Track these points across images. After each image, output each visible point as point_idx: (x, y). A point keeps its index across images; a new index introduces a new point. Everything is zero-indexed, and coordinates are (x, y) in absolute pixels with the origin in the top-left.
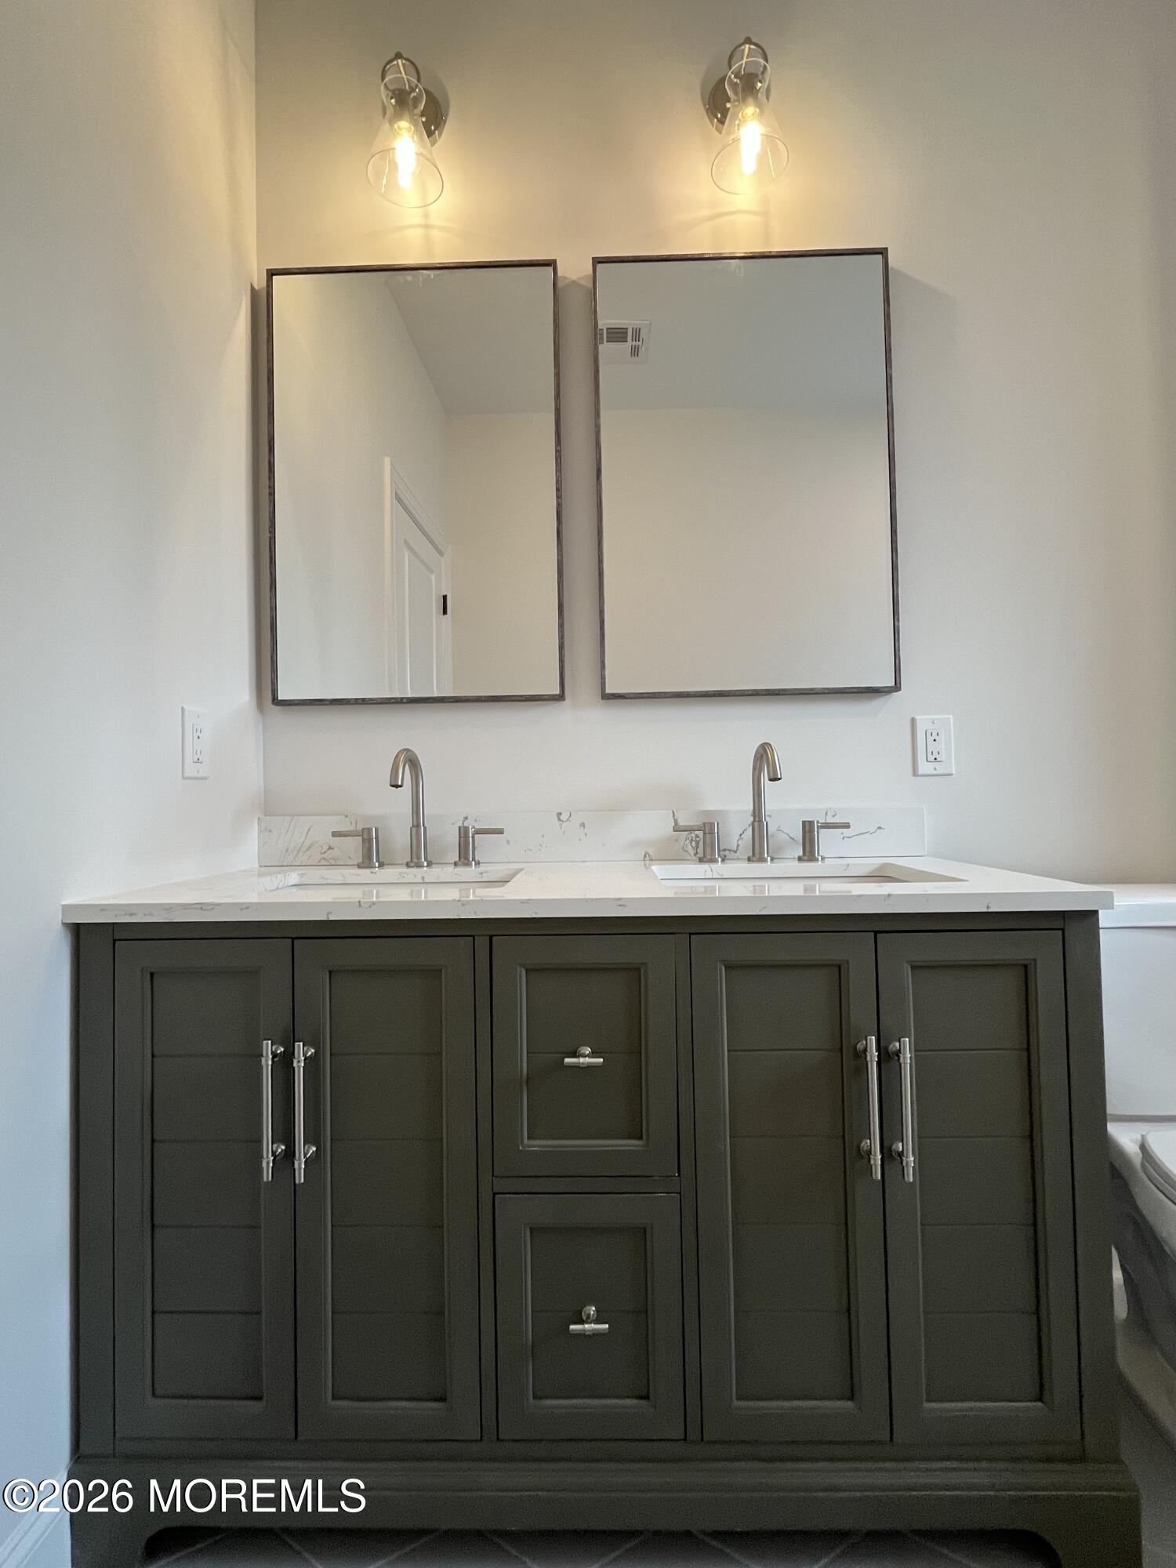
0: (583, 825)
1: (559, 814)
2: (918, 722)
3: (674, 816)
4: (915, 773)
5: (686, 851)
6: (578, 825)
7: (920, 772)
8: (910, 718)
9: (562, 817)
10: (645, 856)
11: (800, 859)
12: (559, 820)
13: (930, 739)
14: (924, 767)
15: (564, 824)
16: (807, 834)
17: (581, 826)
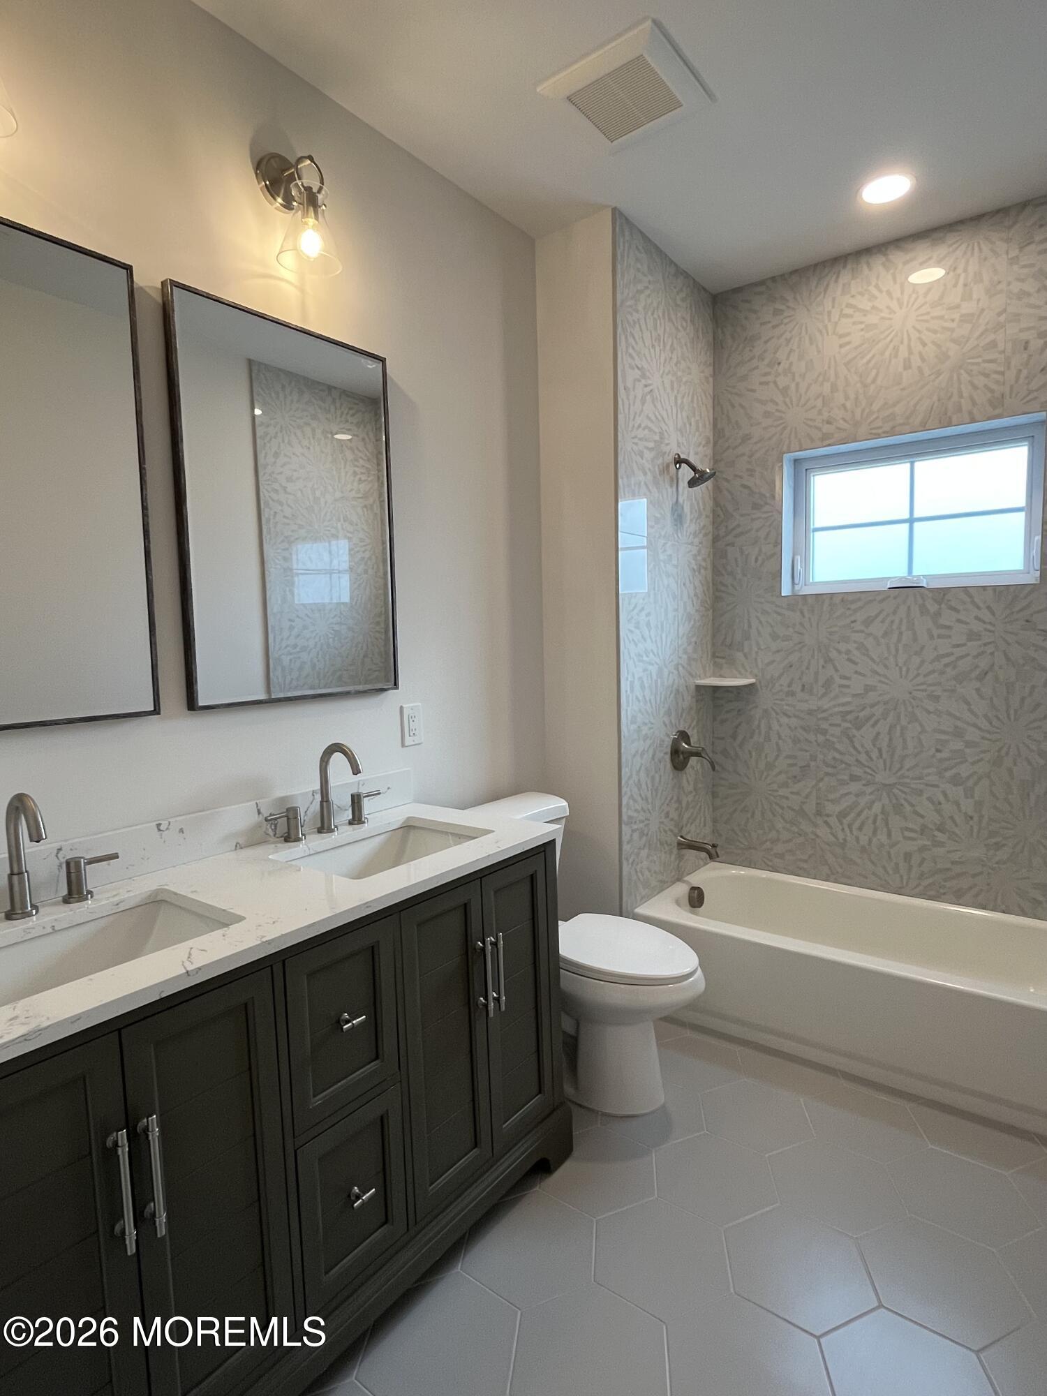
0: (181, 831)
1: (159, 825)
2: (405, 709)
3: (257, 806)
4: (403, 745)
5: (268, 834)
6: (178, 830)
7: (406, 745)
8: (399, 707)
9: (161, 828)
10: (236, 846)
11: (351, 823)
12: (159, 830)
13: (411, 720)
14: (408, 741)
15: (164, 833)
16: (356, 805)
17: (180, 832)
